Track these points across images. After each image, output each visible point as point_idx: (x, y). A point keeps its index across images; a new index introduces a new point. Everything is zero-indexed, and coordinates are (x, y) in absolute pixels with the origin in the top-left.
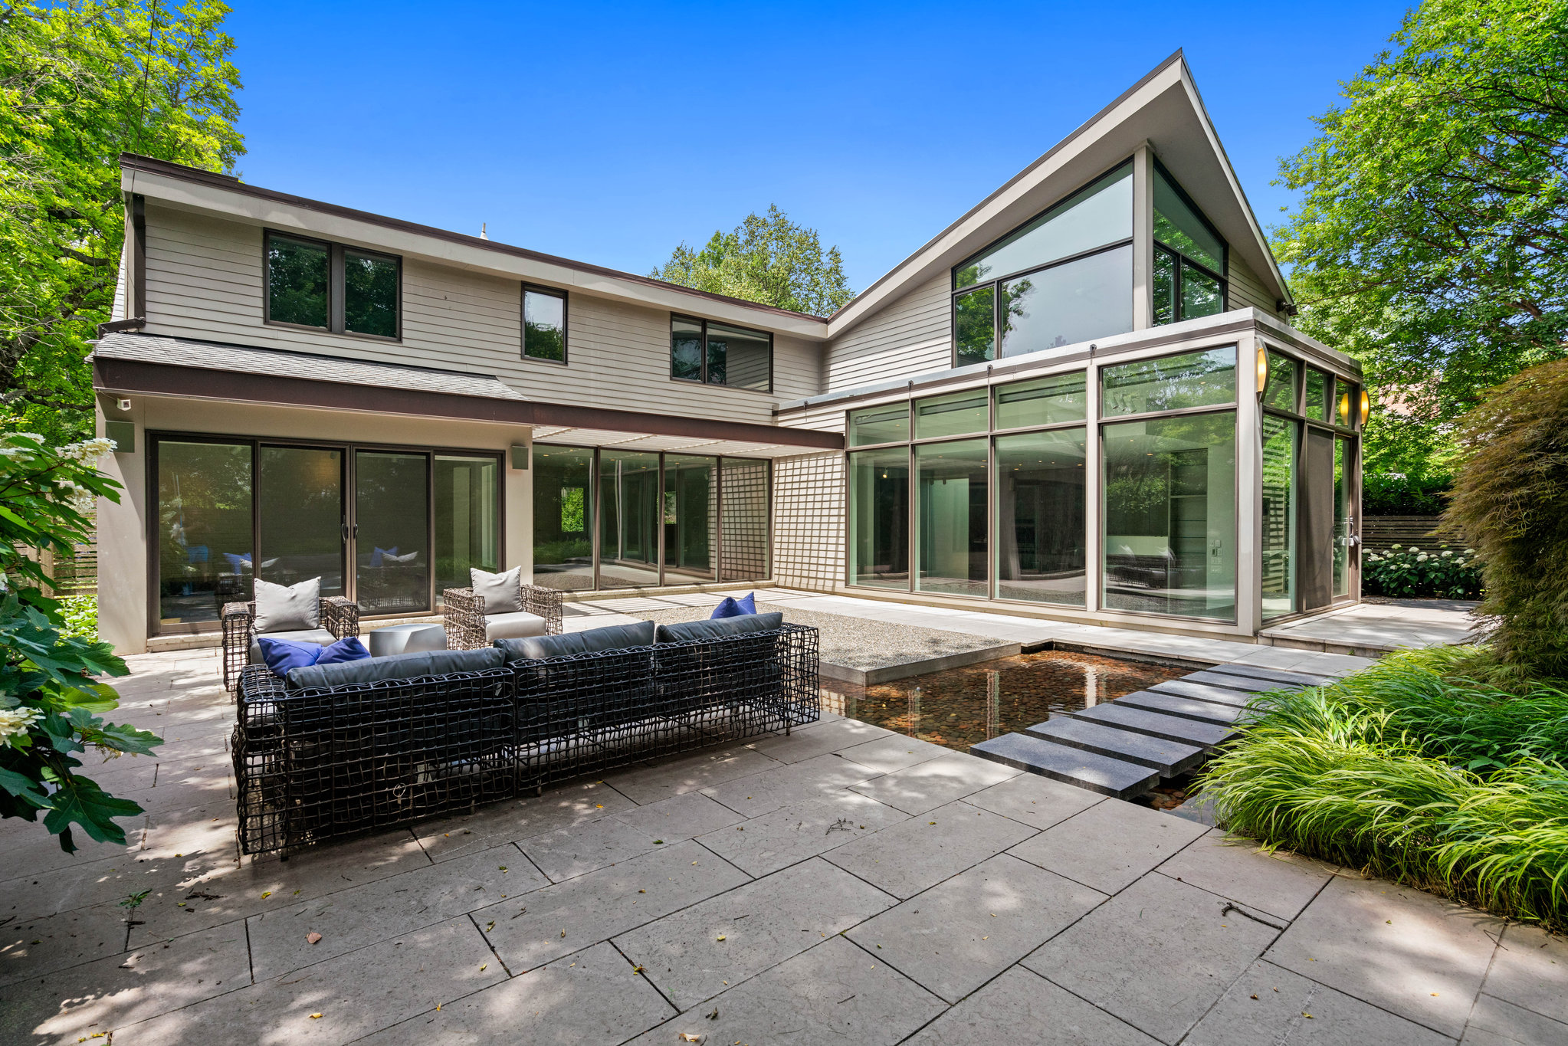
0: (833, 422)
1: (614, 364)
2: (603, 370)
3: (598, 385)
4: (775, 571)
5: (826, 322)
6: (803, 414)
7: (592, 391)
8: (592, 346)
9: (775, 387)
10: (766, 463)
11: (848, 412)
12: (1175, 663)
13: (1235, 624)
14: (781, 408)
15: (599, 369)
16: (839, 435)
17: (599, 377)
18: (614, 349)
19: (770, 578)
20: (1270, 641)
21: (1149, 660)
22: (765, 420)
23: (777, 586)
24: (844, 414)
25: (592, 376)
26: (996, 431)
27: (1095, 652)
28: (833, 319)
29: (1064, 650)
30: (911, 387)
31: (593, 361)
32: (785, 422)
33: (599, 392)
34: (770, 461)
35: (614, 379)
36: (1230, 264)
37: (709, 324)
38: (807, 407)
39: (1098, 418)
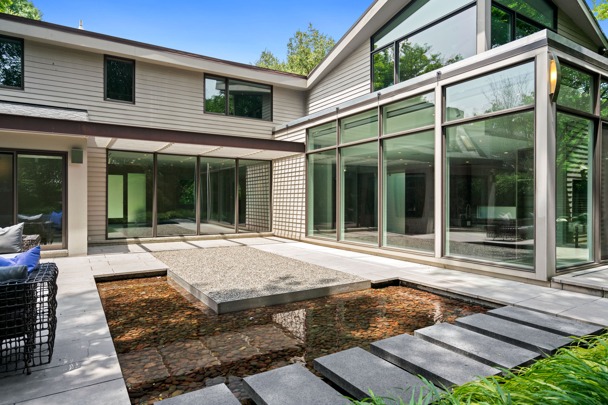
0: (299, 136)
1: (166, 104)
2: (159, 107)
3: (156, 116)
4: (273, 227)
5: (306, 78)
6: (286, 133)
7: (152, 120)
8: (152, 93)
9: (274, 118)
10: (269, 162)
11: (307, 130)
12: (476, 302)
13: (534, 271)
14: (276, 130)
15: (156, 107)
16: (302, 144)
17: (156, 111)
18: (166, 95)
19: (271, 231)
20: (560, 286)
21: (459, 297)
22: (268, 137)
23: (274, 236)
24: (305, 131)
25: (152, 111)
26: (383, 136)
27: (425, 289)
28: (310, 76)
29: (406, 286)
30: (338, 111)
31: (152, 102)
32: (279, 137)
33: (156, 120)
34: (271, 162)
35: (166, 113)
36: (559, 21)
37: (230, 81)
38: (288, 128)
39: (442, 122)
